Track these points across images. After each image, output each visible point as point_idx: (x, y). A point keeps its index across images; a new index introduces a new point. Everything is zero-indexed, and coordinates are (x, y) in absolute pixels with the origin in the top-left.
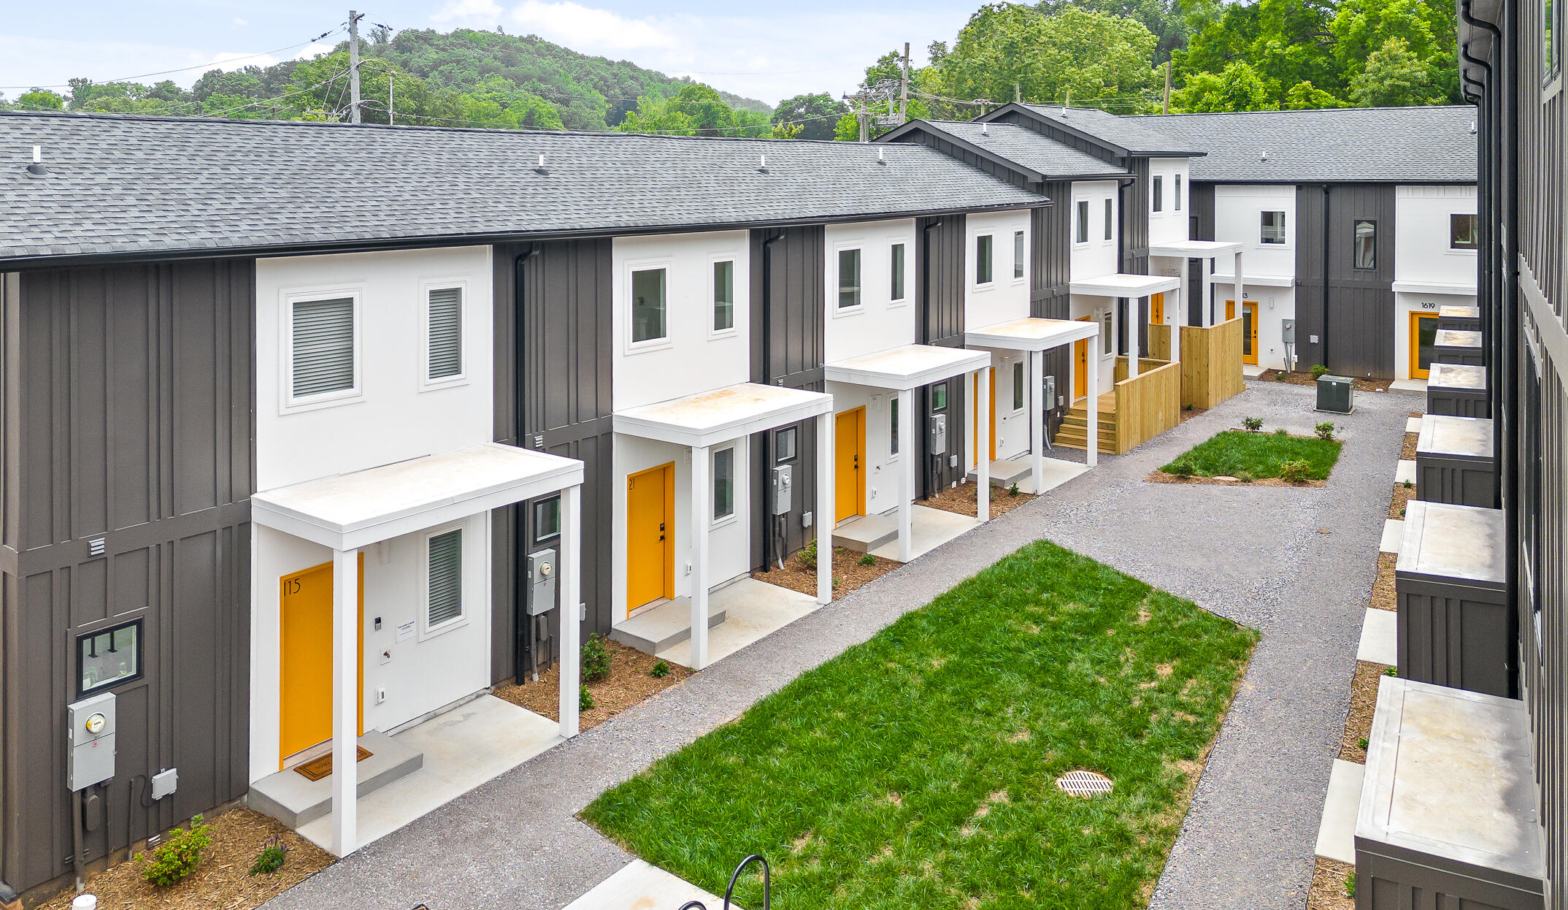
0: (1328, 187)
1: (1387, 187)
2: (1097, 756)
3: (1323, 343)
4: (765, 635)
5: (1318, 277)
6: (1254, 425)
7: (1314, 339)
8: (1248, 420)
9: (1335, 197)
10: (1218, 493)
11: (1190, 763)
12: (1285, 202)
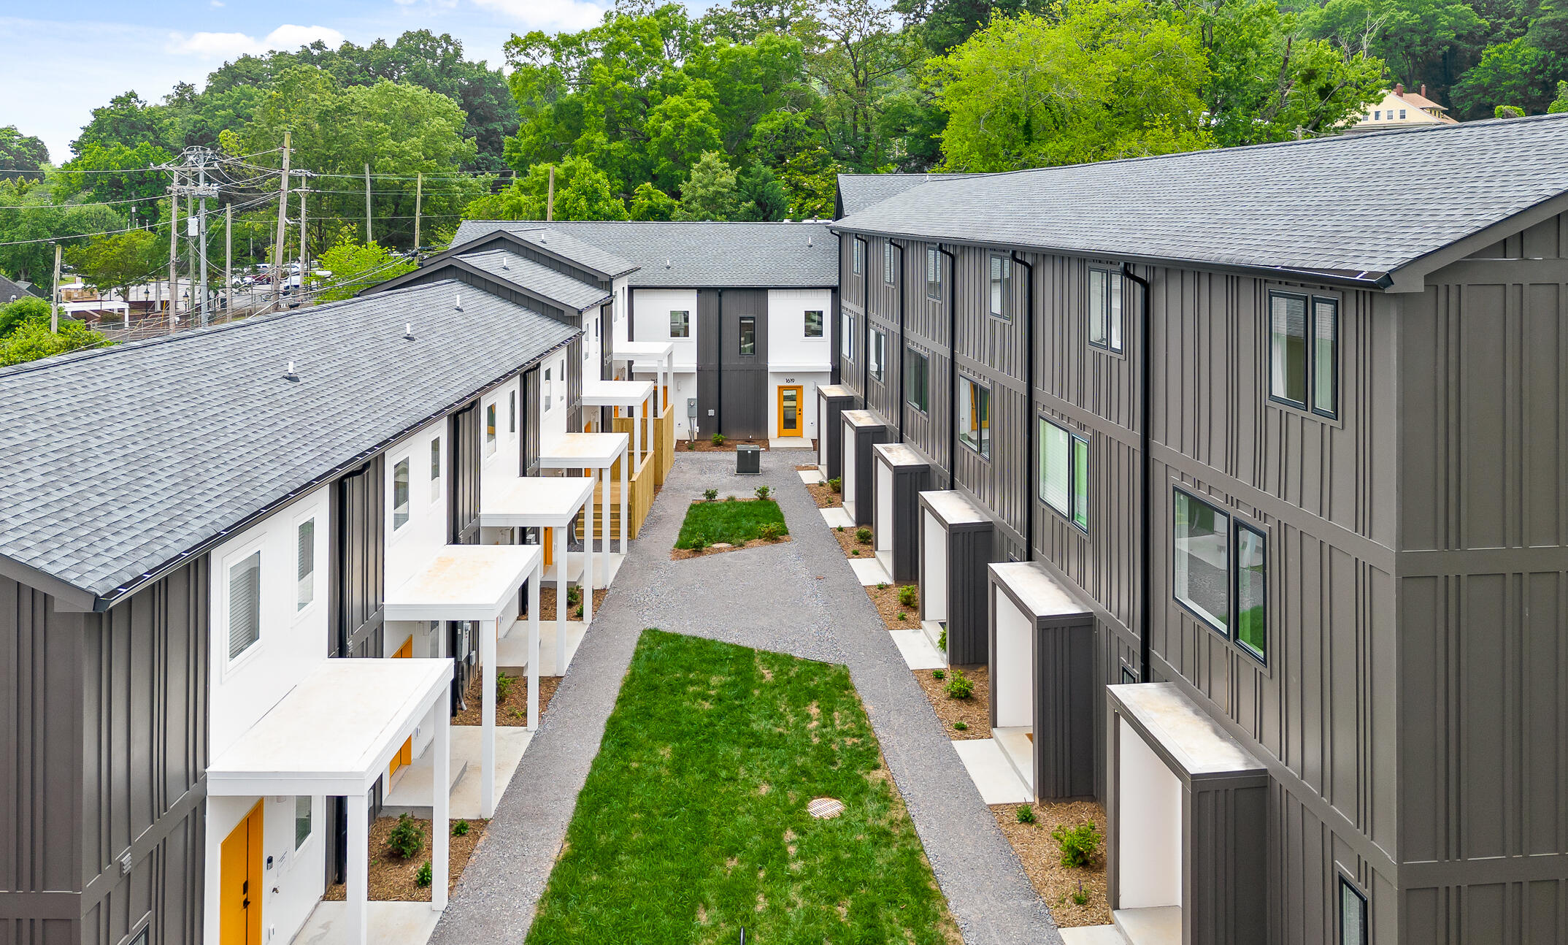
0: (721, 291)
1: (762, 291)
2: (820, 786)
3: (717, 415)
4: (513, 772)
5: (713, 363)
6: (711, 495)
7: (711, 412)
8: (707, 492)
9: (727, 298)
10: (729, 560)
11: (880, 772)
12: (689, 303)
